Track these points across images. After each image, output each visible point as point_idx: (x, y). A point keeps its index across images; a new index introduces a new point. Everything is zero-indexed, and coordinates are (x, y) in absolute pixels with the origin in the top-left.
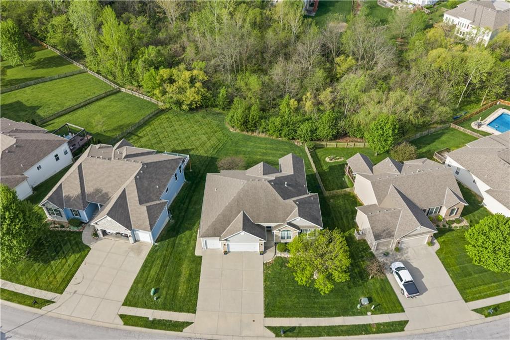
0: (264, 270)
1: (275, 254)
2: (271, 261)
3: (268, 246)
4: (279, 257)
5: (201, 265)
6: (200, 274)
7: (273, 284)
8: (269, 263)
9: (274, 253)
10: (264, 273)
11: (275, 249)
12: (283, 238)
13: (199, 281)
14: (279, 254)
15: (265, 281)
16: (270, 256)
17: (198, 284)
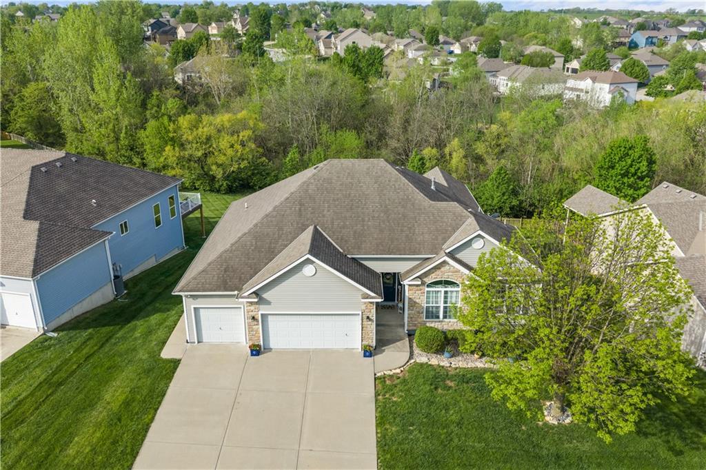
0: (377, 394)
1: (411, 357)
2: (398, 371)
3: (388, 336)
4: (422, 365)
5: (170, 379)
6: (160, 403)
7: (411, 432)
8: (391, 377)
9: (408, 355)
10: (376, 400)
11: (411, 347)
12: (432, 314)
13: (152, 419)
14: (422, 358)
15: (381, 422)
16: (394, 360)
17: (146, 429)
